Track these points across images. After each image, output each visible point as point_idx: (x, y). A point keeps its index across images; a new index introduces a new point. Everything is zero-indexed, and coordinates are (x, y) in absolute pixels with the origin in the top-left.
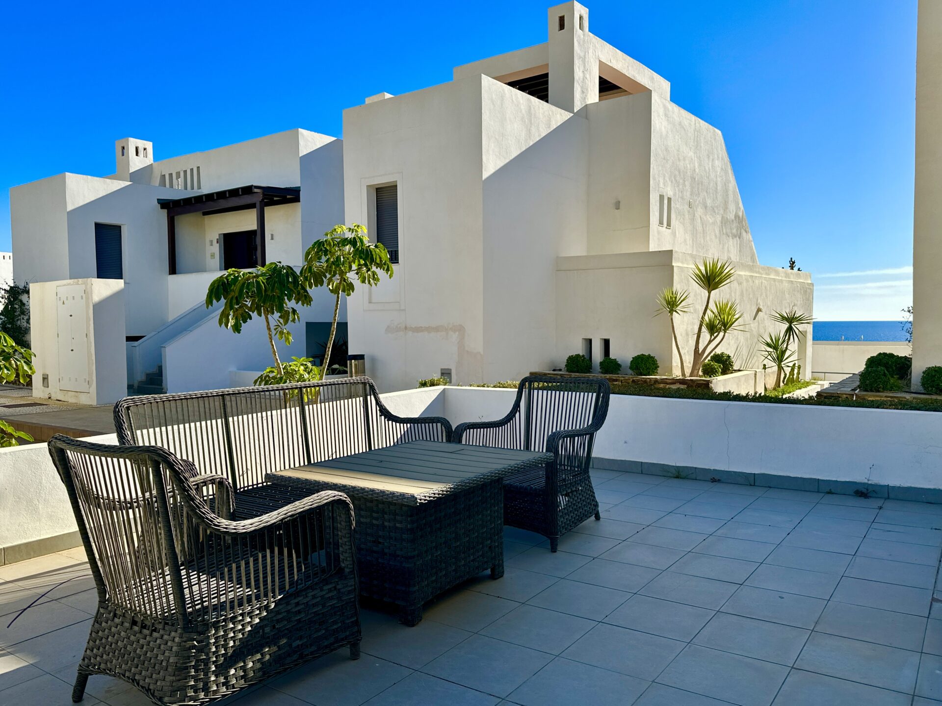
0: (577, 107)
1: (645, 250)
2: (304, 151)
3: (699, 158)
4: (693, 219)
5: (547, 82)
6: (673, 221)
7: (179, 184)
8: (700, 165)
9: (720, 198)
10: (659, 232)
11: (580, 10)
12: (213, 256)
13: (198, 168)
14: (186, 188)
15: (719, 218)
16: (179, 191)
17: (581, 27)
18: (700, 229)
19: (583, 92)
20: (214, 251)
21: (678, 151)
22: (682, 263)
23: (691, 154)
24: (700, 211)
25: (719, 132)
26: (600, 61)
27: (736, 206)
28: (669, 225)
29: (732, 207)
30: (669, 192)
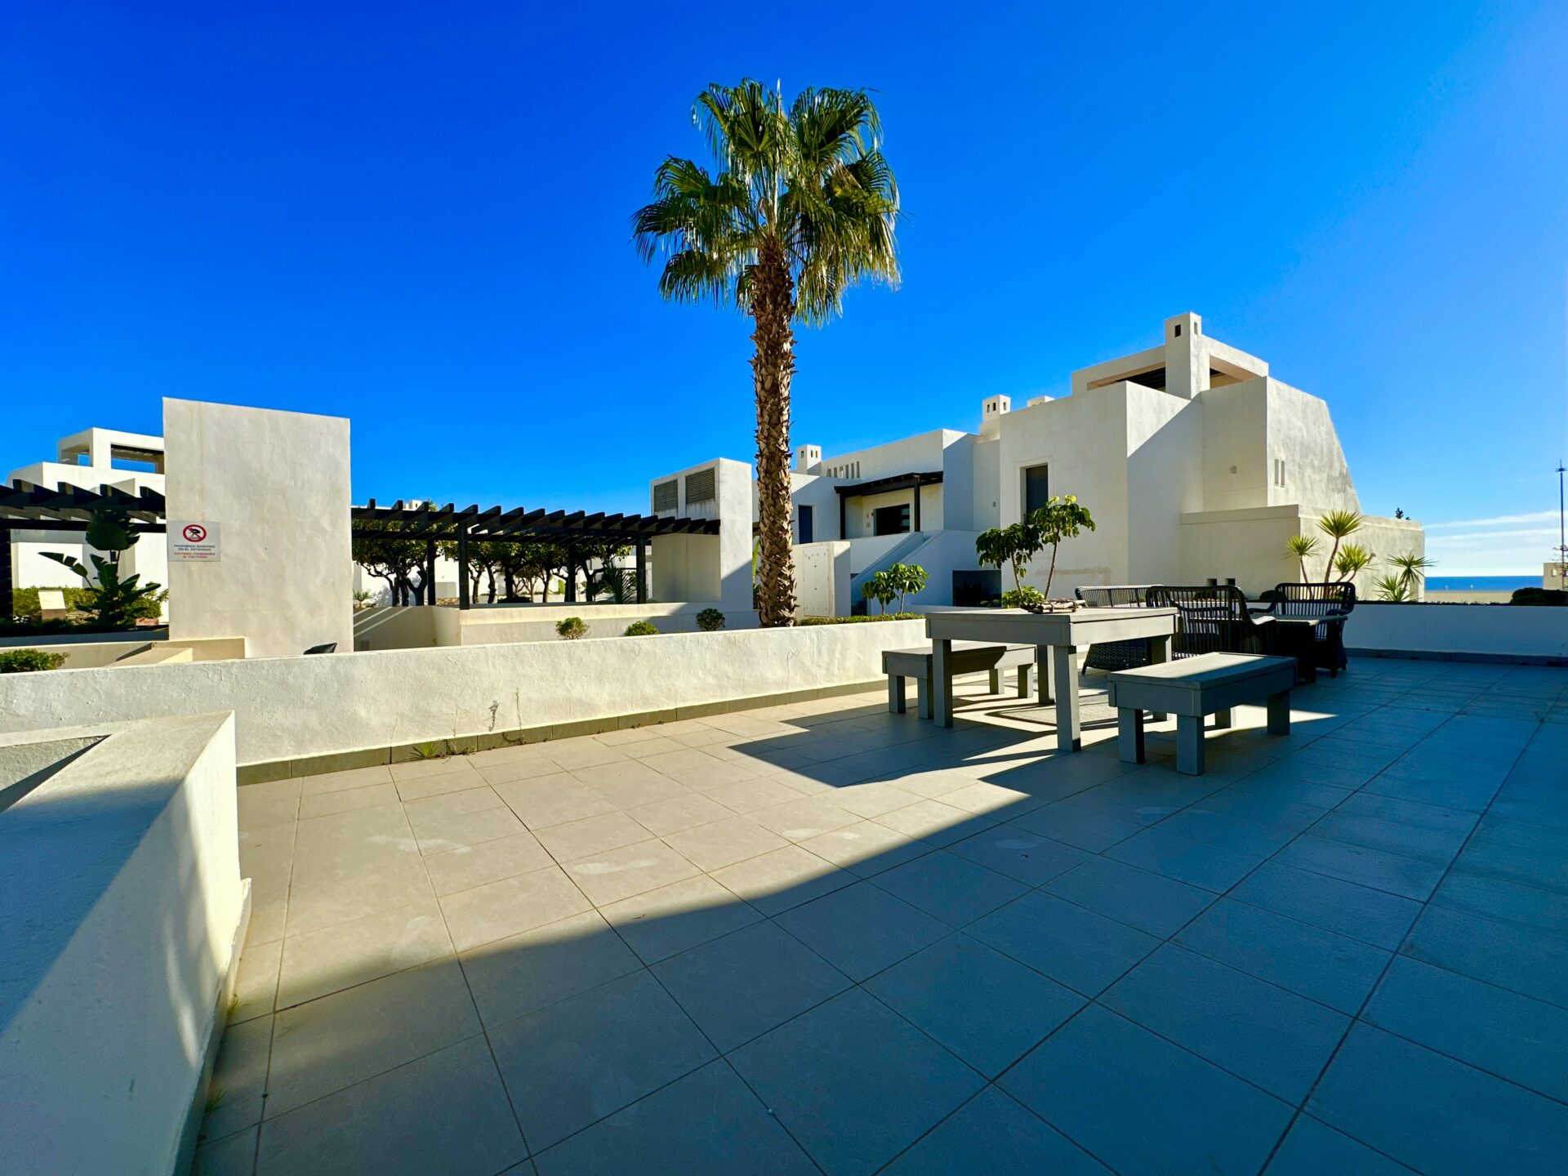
0: (1194, 394)
1: (1266, 506)
2: (946, 445)
3: (1307, 426)
4: (1302, 479)
5: (1164, 376)
6: (1287, 481)
7: (842, 475)
8: (1307, 432)
9: (1326, 459)
10: (1275, 490)
11: (1195, 318)
12: (868, 525)
13: (858, 463)
14: (847, 477)
15: (1325, 476)
16: (842, 479)
17: (1196, 332)
18: (1309, 486)
19: (1197, 382)
20: (869, 522)
21: (1289, 421)
22: (1306, 514)
23: (1300, 423)
24: (1308, 471)
25: (1324, 402)
26: (1211, 357)
27: (1341, 464)
28: (1283, 484)
29: (1337, 465)
30: (1282, 457)
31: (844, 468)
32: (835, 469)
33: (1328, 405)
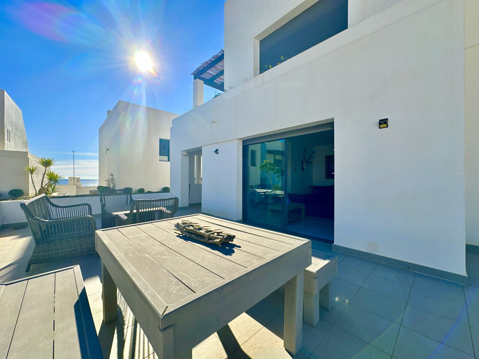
1: (4, 150)
3: (16, 118)
4: (15, 140)
6: (11, 140)
8: (17, 121)
9: (22, 134)
10: (7, 143)
21: (11, 114)
23: (14, 116)
24: (17, 138)
25: (21, 111)
28: (10, 141)
29: (24, 138)
30: (10, 130)
33: (22, 111)
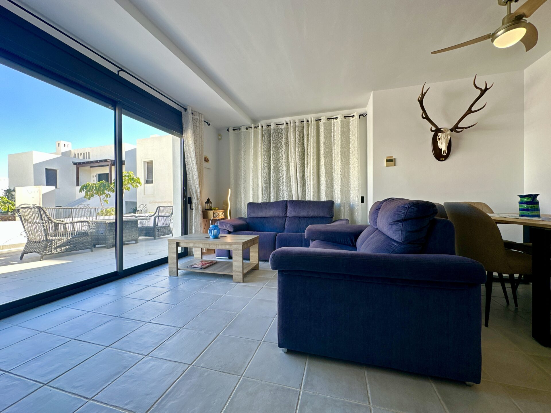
7: (81, 157)
13: (89, 152)
14: (84, 159)
16: (81, 160)
20: (94, 179)
31: (83, 154)
32: (78, 154)
